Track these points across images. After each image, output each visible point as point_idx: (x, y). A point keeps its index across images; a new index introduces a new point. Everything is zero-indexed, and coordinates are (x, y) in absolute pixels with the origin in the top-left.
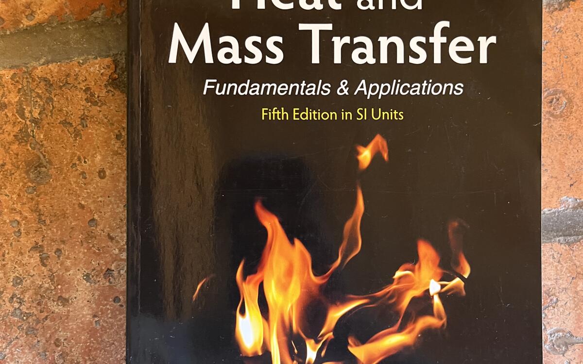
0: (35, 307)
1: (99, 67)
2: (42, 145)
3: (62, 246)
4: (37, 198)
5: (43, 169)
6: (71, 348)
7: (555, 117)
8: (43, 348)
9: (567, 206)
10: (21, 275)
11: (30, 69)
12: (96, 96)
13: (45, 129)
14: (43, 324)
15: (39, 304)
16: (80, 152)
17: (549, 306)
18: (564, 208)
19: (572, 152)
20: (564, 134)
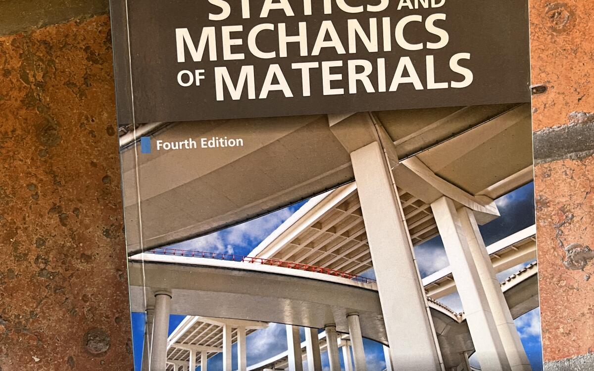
0: (60, 266)
1: (97, 24)
2: (49, 108)
3: (80, 205)
4: (50, 161)
5: (54, 132)
6: (99, 302)
7: (559, 32)
8: (72, 304)
9: (576, 121)
10: (43, 237)
11: (29, 33)
12: (97, 54)
13: (50, 91)
14: (69, 281)
15: (63, 263)
16: (87, 111)
17: (565, 223)
18: (573, 124)
19: (578, 66)
20: (569, 48)
